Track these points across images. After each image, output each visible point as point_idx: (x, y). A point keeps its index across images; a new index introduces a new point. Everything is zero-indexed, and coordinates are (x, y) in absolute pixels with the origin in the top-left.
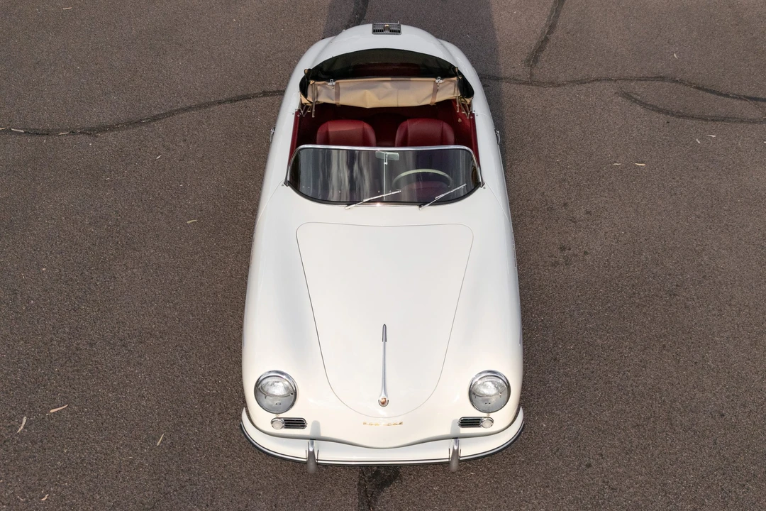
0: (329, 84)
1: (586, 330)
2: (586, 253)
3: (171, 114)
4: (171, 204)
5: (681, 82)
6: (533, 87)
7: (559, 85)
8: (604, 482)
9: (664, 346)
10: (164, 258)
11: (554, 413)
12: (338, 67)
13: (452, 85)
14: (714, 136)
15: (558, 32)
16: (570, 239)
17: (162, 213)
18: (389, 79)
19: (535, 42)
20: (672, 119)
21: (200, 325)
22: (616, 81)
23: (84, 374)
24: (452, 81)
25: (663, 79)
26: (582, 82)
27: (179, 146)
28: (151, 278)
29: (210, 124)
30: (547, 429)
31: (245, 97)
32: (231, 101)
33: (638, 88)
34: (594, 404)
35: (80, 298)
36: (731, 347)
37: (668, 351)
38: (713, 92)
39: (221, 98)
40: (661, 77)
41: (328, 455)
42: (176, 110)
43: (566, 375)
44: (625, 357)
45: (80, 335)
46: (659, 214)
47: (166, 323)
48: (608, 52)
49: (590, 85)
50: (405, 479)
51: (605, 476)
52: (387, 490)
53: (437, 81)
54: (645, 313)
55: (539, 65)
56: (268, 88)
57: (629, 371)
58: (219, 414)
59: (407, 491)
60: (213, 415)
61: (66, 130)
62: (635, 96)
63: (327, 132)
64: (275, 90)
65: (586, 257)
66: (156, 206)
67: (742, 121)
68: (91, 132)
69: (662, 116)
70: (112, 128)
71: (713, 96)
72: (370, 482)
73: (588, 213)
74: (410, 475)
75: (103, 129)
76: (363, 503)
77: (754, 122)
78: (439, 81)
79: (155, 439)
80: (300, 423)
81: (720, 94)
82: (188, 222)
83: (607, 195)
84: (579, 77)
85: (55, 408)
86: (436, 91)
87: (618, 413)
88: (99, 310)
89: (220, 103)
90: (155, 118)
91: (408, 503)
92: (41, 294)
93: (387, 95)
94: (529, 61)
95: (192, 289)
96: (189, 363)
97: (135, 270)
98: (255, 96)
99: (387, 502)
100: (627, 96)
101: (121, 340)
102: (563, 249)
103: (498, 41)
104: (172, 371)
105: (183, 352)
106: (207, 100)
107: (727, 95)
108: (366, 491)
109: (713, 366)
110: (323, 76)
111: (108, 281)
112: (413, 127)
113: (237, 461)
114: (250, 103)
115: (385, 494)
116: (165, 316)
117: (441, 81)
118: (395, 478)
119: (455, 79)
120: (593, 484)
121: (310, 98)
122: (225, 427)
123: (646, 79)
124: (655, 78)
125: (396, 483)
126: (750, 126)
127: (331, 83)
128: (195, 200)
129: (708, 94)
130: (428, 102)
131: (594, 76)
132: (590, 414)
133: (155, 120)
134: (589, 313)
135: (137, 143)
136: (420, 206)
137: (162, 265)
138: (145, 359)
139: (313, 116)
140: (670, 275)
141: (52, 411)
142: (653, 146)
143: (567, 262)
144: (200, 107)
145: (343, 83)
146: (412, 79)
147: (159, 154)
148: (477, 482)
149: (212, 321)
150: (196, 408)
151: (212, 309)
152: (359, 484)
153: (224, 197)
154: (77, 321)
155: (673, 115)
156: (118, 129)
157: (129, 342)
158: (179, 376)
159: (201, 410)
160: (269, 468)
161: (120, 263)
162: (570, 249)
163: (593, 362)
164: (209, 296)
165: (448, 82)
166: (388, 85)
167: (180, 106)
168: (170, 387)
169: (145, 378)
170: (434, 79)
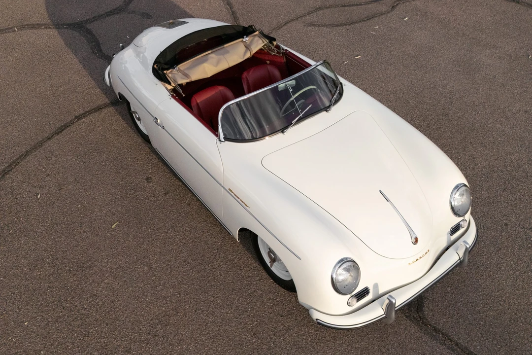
0: (174, 70)
3: (16, 163)
4: (85, 223)
5: (331, 7)
10: (121, 260)
12: (169, 57)
13: (257, 38)
14: (377, 27)
17: (85, 232)
18: (210, 52)
19: (228, 16)
20: (348, 27)
21: (197, 287)
22: (297, 19)
24: (255, 35)
25: (320, 9)
26: (279, 27)
27: (47, 181)
28: (125, 279)
29: (57, 156)
31: (65, 127)
32: (57, 133)
33: (313, 18)
35: (82, 325)
38: (352, 5)
39: (46, 135)
40: (318, 8)
42: (18, 159)
45: (111, 351)
47: (171, 301)
48: (276, 6)
49: (285, 27)
50: (428, 296)
51: (519, 225)
53: (244, 40)
56: (77, 114)
58: (274, 335)
59: (436, 301)
62: (316, 23)
63: (197, 104)
64: (83, 112)
66: (75, 229)
67: (382, 14)
69: (341, 28)
71: (355, 8)
76: (422, 326)
77: (387, 12)
80: (365, 293)
81: (357, 5)
82: (113, 227)
84: (274, 25)
88: (107, 324)
89: (49, 139)
92: (43, 342)
93: (218, 62)
95: (165, 268)
96: (217, 316)
97: (106, 281)
98: (71, 123)
100: (311, 24)
101: (149, 333)
104: (210, 329)
105: (205, 312)
106: (36, 141)
107: (361, 5)
110: (166, 67)
111: (92, 301)
112: (250, 76)
114: (73, 128)
116: (164, 297)
117: (247, 39)
119: (257, 33)
121: (173, 84)
123: (312, 12)
124: (316, 10)
126: (389, 15)
127: (176, 69)
128: (101, 210)
129: (351, 8)
130: (248, 55)
131: (282, 21)
133: (7, 173)
135: (9, 196)
136: (327, 111)
137: (124, 265)
138: (182, 334)
139: (184, 95)
142: (354, 45)
144: (35, 148)
145: (183, 66)
146: (225, 46)
147: (37, 194)
149: (202, 280)
150: (255, 342)
151: (194, 273)
153: (121, 197)
154: (98, 342)
155: (346, 25)
157: (157, 331)
158: (219, 330)
159: (259, 341)
161: (88, 283)
164: (183, 265)
166: (213, 55)
167: (18, 154)
168: (221, 341)
169: (196, 346)
170: (241, 39)
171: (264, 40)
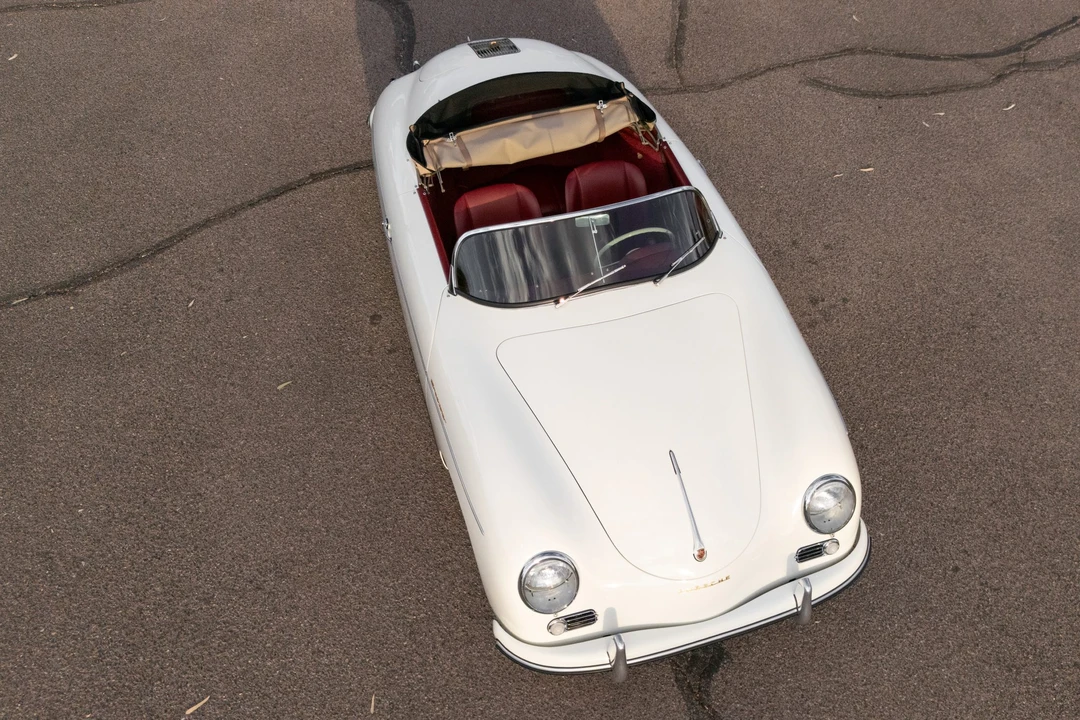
0: (448, 140)
1: (884, 399)
2: (845, 300)
3: (182, 236)
4: (241, 368)
5: (875, 51)
6: (691, 95)
7: (723, 86)
8: (982, 584)
9: (986, 395)
10: (265, 448)
11: (888, 516)
12: (450, 114)
13: (622, 109)
14: (942, 114)
15: (693, 14)
16: (818, 286)
17: (232, 384)
18: (530, 117)
19: (668, 33)
20: (883, 102)
21: (361, 529)
22: (793, 65)
23: (215, 645)
24: (620, 103)
25: (851, 51)
26: (750, 76)
27: (216, 281)
28: (257, 482)
29: (250, 239)
30: (887, 538)
31: (288, 188)
32: (269, 198)
33: (826, 70)
34: (932, 490)
35: (159, 538)
36: (1065, 375)
37: (993, 399)
38: (919, 57)
39: (250, 197)
40: (848, 50)
42: (187, 230)
43: (884, 463)
44: (946, 421)
45: (182, 592)
46: (916, 228)
47: (309, 539)
48: (768, 29)
49: (763, 77)
50: (735, 655)
51: (981, 577)
52: (717, 676)
53: (598, 107)
54: (947, 359)
55: (686, 62)
56: (315, 169)
57: (957, 437)
59: (743, 669)
60: (434, 647)
61: (21, 295)
62: (825, 81)
63: (467, 210)
64: (328, 168)
65: (848, 305)
66: (220, 376)
67: (968, 88)
68: (68, 287)
69: (868, 101)
70: (97, 276)
71: (921, 63)
72: (690, 672)
73: (827, 247)
74: (739, 648)
75: (81, 281)
76: (693, 704)
77: (981, 86)
78: (602, 106)
79: (365, 705)
80: (588, 618)
81: (930, 58)
82: (280, 387)
83: (841, 218)
84: (744, 69)
85: (191, 706)
86: (601, 121)
87: (964, 494)
88: (196, 547)
89: (252, 204)
90: (159, 249)
91: (751, 685)
92: (92, 547)
93: (535, 140)
94: (670, 59)
95: (326, 482)
96: (367, 585)
97: (227, 477)
98: (301, 184)
99: (724, 693)
100: (816, 83)
101: (251, 582)
102: (814, 301)
104: (347, 604)
105: (352, 573)
106: (230, 204)
107: (937, 58)
108: (689, 686)
109: (1052, 404)
110: (435, 131)
111: (192, 503)
112: (586, 177)
113: (496, 701)
114: (298, 195)
115: (717, 683)
116: (302, 530)
117: (605, 106)
118: (721, 658)
119: (625, 99)
120: (970, 590)
121: (430, 166)
122: (459, 660)
123: (830, 56)
124: (841, 52)
125: (725, 663)
126: (980, 92)
127: (451, 140)
128: (274, 354)
129: (915, 61)
130: (595, 138)
131: (763, 64)
132: (932, 504)
133: (161, 251)
134: (880, 377)
135: (148, 291)
136: (655, 281)
137: (267, 459)
138: (300, 599)
139: (443, 191)
140: (958, 303)
141: (189, 712)
142: (874, 142)
143: (827, 317)
144: (222, 217)
145: (467, 135)
146: (562, 111)
147: (190, 300)
148: (828, 632)
149: (376, 518)
150: (406, 646)
151: (369, 502)
152: (677, 680)
153: (317, 338)
154: (169, 573)
155: (881, 96)
156: (108, 276)
157: (265, 581)
158: (360, 609)
159: (414, 646)
160: (546, 696)
161: (199, 472)
162: (823, 300)
163: (908, 437)
164: (357, 485)
165: (615, 106)
166: (531, 125)
167: (191, 221)
168: (355, 627)
169: (311, 625)
170: (593, 105)
171: (631, 115)
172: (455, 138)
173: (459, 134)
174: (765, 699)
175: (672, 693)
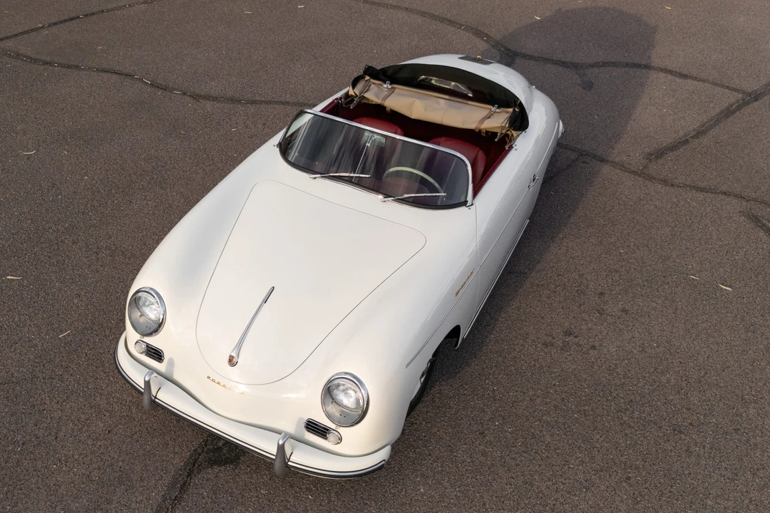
0: (385, 86)
1: (540, 420)
2: (593, 347)
6: (639, 179)
7: (672, 185)
9: (629, 478)
11: (442, 484)
13: (504, 116)
15: (705, 140)
16: (584, 327)
23: (52, 261)
24: (507, 112)
27: (257, 127)
30: (422, 495)
34: (496, 497)
37: (631, 485)
41: (168, 397)
42: (274, 101)
43: (484, 454)
44: (569, 468)
46: (718, 343)
49: (712, 196)
50: (240, 468)
52: (216, 469)
53: (493, 109)
54: (626, 435)
55: (660, 162)
57: (563, 484)
59: (234, 479)
61: (180, 91)
62: (765, 221)
65: (591, 352)
68: (196, 97)
70: (215, 99)
72: (207, 453)
73: (624, 311)
74: (248, 466)
75: (207, 97)
76: (185, 469)
78: (495, 109)
79: (62, 332)
83: (660, 302)
84: (702, 185)
85: (13, 276)
86: (487, 117)
90: (253, 102)
91: (226, 491)
93: (436, 110)
94: (651, 154)
99: (208, 480)
100: (755, 219)
102: (568, 333)
103: (626, 130)
104: (116, 286)
106: (306, 101)
108: (196, 460)
113: (109, 380)
115: (211, 472)
118: (232, 462)
119: (511, 110)
121: (357, 91)
125: (230, 467)
127: (387, 86)
130: (473, 126)
131: (724, 189)
132: (484, 504)
133: (252, 104)
134: (556, 407)
135: (225, 115)
136: (385, 198)
139: (351, 108)
140: (688, 409)
141: (8, 277)
143: (565, 347)
144: (295, 104)
145: (401, 89)
147: (236, 128)
148: (309, 508)
150: (111, 323)
152: (195, 451)
156: (219, 102)
158: (118, 293)
159: (114, 326)
162: (576, 337)
163: (525, 455)
165: (503, 112)
167: (281, 99)
170: (491, 107)
172: (390, 87)
173: (395, 86)
174: (223, 505)
175: (183, 455)
